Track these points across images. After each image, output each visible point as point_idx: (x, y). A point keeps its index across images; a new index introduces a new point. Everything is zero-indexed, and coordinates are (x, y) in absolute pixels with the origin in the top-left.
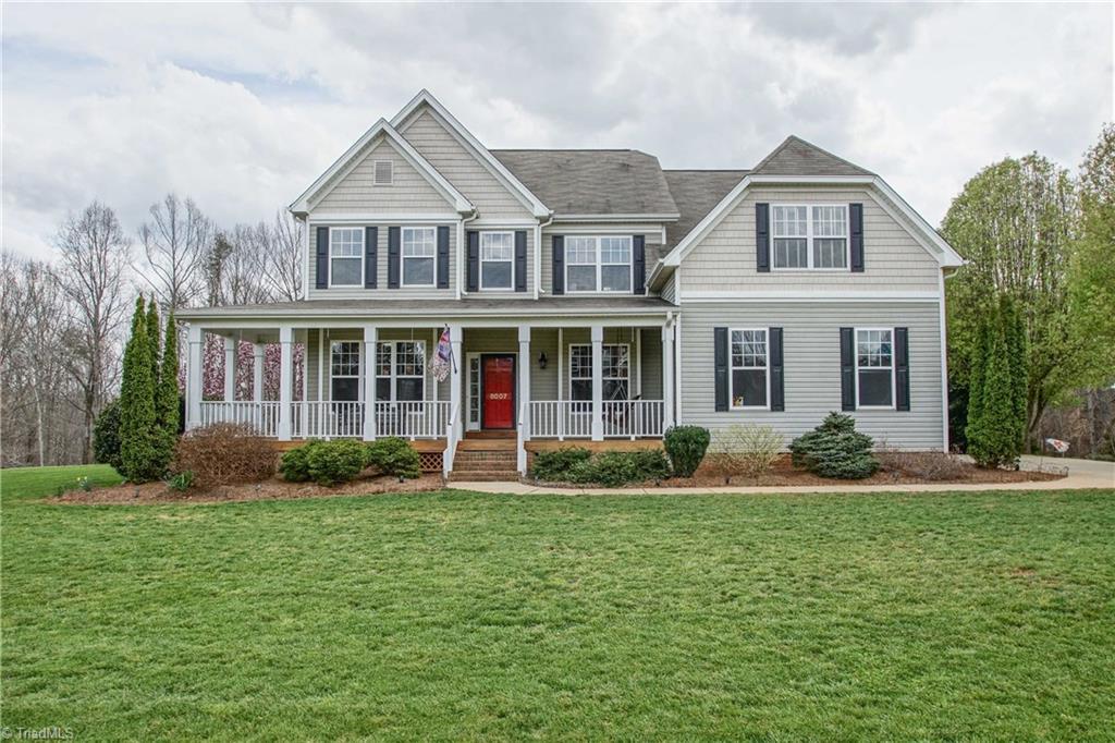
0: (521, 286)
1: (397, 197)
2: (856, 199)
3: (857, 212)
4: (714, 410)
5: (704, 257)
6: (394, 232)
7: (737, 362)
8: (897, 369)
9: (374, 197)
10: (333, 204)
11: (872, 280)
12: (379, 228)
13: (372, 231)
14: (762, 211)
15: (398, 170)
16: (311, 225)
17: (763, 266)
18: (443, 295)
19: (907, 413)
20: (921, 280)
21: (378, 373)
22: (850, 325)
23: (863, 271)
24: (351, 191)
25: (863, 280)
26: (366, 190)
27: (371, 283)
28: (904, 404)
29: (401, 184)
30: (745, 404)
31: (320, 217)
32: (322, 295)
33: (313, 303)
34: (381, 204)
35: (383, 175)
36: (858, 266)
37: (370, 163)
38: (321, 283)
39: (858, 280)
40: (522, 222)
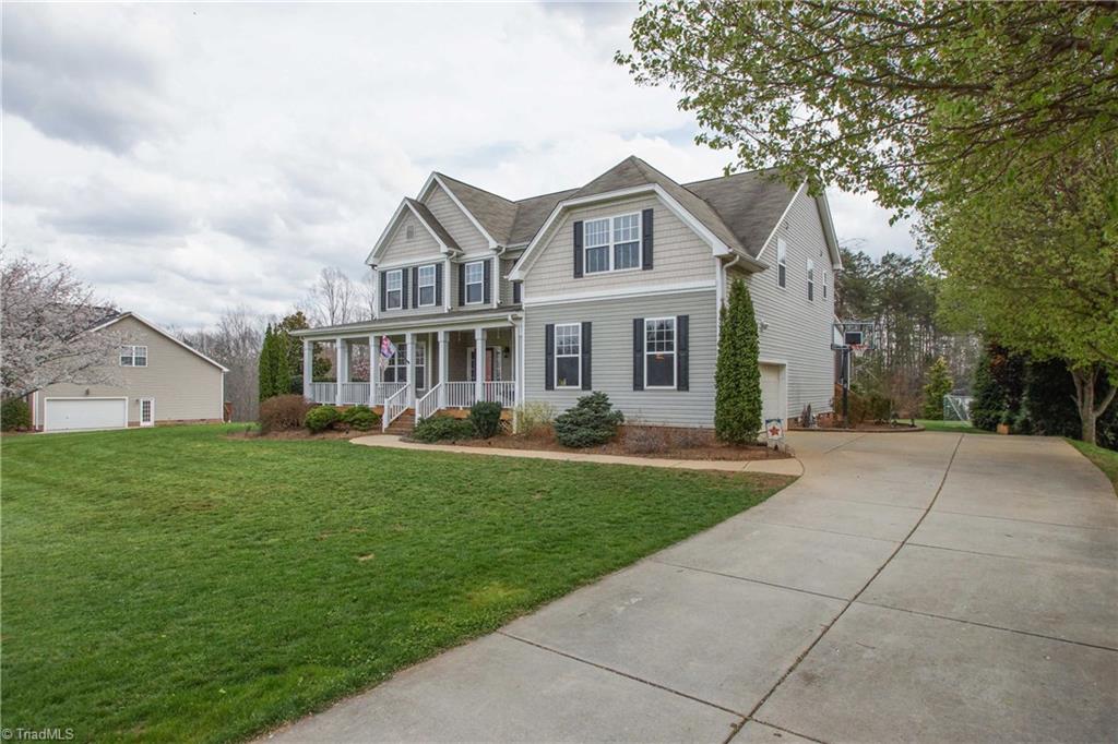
0: (487, 300)
1: (416, 248)
2: (646, 205)
3: (648, 216)
4: (544, 389)
5: (543, 270)
6: (415, 269)
7: (560, 352)
8: (678, 354)
9: (406, 249)
10: (388, 257)
11: (660, 276)
12: (409, 269)
13: (405, 271)
14: (578, 227)
16: (379, 272)
17: (578, 274)
18: (438, 310)
19: (686, 393)
20: (701, 271)
21: (417, 363)
22: (640, 317)
23: (652, 268)
25: (652, 276)
26: (403, 245)
27: (405, 307)
28: (684, 385)
30: (567, 385)
31: (383, 266)
32: (385, 315)
33: (380, 321)
34: (410, 253)
35: (410, 234)
36: (648, 265)
37: (404, 227)
38: (383, 309)
39: (648, 277)
40: (486, 254)
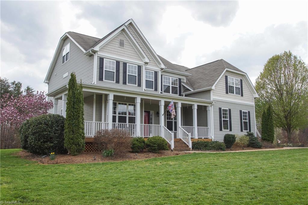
0: (156, 89)
1: (126, 53)
2: (241, 78)
3: (241, 81)
4: (219, 130)
6: (125, 64)
7: (223, 117)
8: (249, 122)
9: (118, 51)
10: (105, 50)
11: (244, 99)
12: (120, 62)
13: (118, 63)
14: (226, 77)
15: (126, 44)
16: (98, 56)
23: (243, 96)
24: (111, 47)
26: (116, 48)
27: (118, 81)
29: (127, 48)
31: (101, 54)
32: (101, 83)
34: (121, 54)
35: (122, 44)
37: (117, 39)
38: (101, 79)
